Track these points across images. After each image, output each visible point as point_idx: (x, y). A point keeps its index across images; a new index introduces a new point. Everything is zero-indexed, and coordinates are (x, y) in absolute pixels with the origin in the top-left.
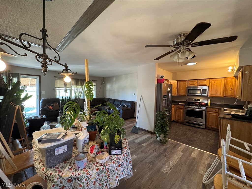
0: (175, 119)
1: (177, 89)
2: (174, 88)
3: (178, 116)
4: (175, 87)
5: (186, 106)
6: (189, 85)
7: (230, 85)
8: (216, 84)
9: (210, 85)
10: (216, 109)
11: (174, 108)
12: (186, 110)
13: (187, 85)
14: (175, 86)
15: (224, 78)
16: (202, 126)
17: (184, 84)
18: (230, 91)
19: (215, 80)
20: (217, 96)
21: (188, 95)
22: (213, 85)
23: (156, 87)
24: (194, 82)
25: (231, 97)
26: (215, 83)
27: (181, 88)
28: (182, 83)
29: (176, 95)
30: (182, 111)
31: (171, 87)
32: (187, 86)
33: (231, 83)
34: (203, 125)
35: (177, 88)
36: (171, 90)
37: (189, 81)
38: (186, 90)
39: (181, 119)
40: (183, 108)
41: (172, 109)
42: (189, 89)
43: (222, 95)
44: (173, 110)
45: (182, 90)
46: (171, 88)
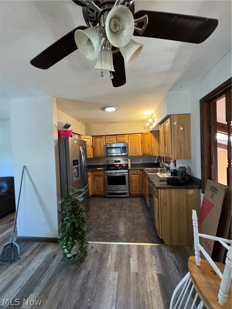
0: (93, 193)
1: (92, 149)
2: (88, 147)
3: (97, 188)
4: (90, 145)
5: (106, 172)
6: (107, 143)
7: (147, 141)
8: (135, 140)
9: (129, 141)
10: (138, 171)
11: (91, 177)
12: (107, 176)
13: (105, 142)
14: (90, 143)
15: (141, 134)
16: (125, 194)
17: (101, 142)
18: (148, 148)
19: (134, 136)
20: (136, 154)
21: (107, 156)
22: (132, 141)
23: (55, 147)
24: (112, 137)
25: (149, 155)
26: (133, 139)
27: (98, 147)
28: (98, 140)
29: (92, 156)
30: (101, 179)
31: (84, 146)
32: (105, 144)
33: (147, 139)
34: (127, 193)
35: (93, 147)
36: (85, 150)
37: (106, 137)
38: (104, 150)
39: (102, 191)
40: (102, 174)
41: (89, 178)
42: (107, 148)
43: (140, 154)
44: (91, 180)
45: (100, 150)
46: (84, 148)
